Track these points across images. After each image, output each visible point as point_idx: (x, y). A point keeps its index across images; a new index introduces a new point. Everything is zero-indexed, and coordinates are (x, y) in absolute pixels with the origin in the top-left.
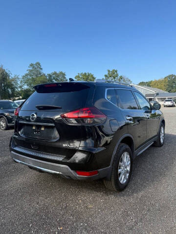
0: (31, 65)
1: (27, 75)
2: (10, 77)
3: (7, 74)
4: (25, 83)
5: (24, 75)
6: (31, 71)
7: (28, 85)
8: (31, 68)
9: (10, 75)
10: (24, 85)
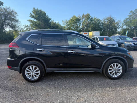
0: (131, 12)
1: (127, 19)
2: (115, 22)
3: (113, 20)
4: (125, 24)
5: (125, 19)
6: (130, 16)
7: (126, 26)
8: (131, 14)
9: (115, 20)
10: (124, 26)
